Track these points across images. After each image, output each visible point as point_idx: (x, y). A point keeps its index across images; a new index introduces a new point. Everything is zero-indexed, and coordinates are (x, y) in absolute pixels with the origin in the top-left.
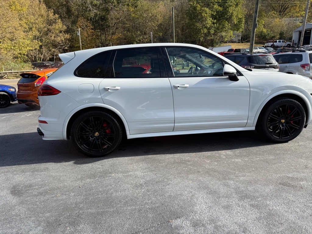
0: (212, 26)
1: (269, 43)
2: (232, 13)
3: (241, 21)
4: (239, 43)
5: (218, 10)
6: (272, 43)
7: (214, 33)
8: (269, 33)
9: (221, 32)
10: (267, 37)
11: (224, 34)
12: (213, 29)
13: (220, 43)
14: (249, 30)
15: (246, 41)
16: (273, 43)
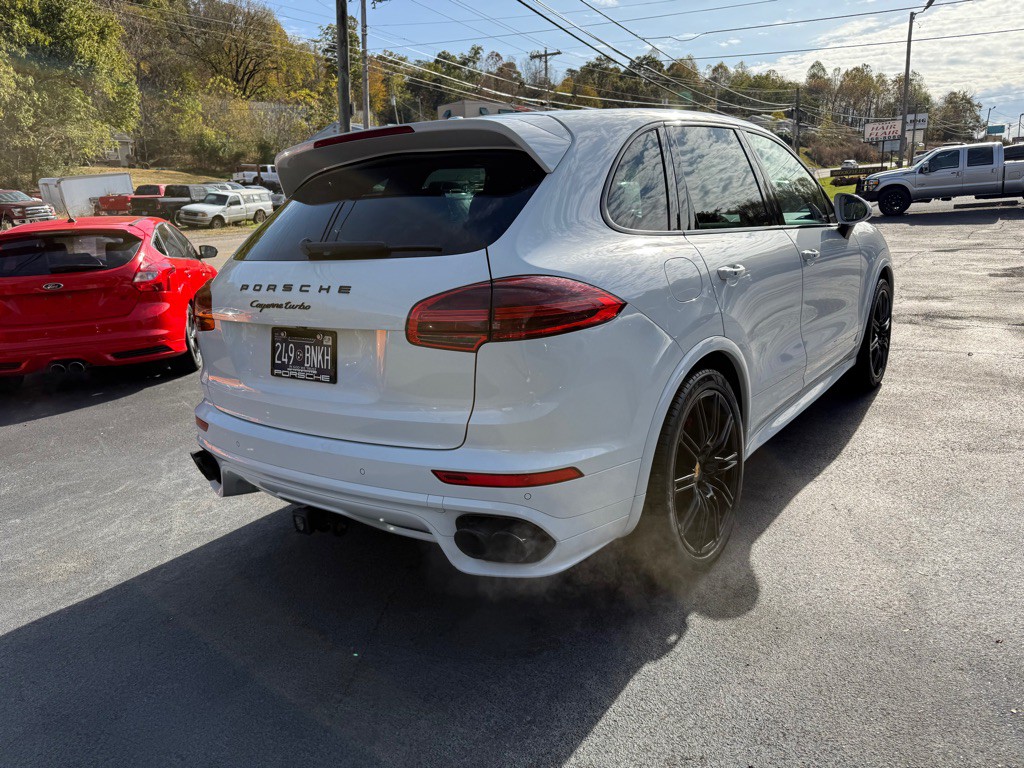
0: (22, 98)
1: (246, 173)
2: (92, 62)
3: (128, 95)
4: (131, 166)
5: (33, 40)
6: (255, 174)
7: (34, 125)
8: (224, 140)
9: (62, 123)
10: (221, 154)
11: (73, 131)
12: (28, 110)
13: (67, 164)
14: (154, 126)
15: (152, 161)
16: (259, 174)
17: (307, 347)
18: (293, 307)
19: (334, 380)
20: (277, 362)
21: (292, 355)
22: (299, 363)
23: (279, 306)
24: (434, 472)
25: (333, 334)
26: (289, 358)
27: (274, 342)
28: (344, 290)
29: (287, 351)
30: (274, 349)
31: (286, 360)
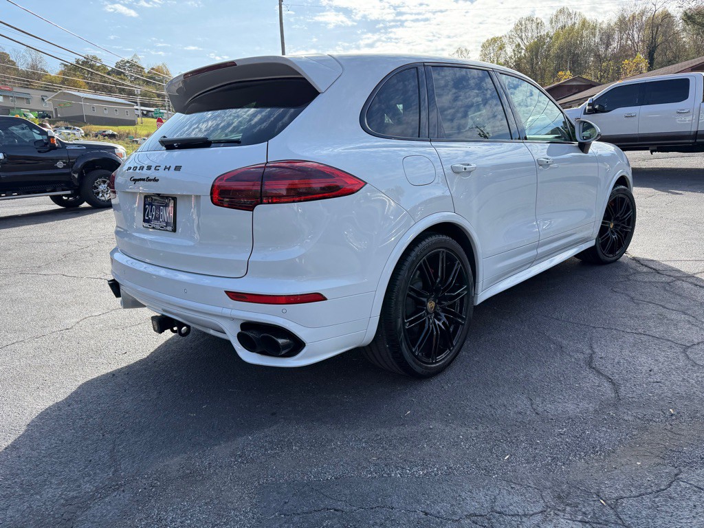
17: (161, 208)
18: (150, 180)
19: (174, 230)
20: (147, 218)
21: (154, 213)
22: (157, 219)
23: (143, 180)
24: (226, 292)
25: (175, 199)
26: (153, 215)
27: (145, 205)
28: (178, 168)
29: (151, 211)
30: (145, 210)
31: (151, 217)
